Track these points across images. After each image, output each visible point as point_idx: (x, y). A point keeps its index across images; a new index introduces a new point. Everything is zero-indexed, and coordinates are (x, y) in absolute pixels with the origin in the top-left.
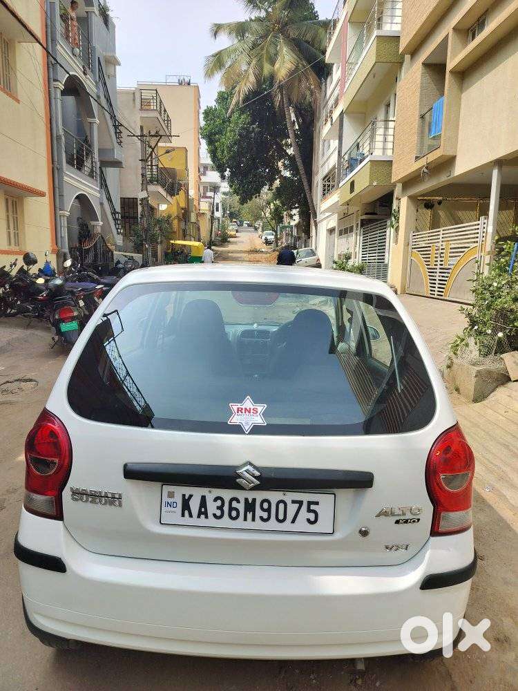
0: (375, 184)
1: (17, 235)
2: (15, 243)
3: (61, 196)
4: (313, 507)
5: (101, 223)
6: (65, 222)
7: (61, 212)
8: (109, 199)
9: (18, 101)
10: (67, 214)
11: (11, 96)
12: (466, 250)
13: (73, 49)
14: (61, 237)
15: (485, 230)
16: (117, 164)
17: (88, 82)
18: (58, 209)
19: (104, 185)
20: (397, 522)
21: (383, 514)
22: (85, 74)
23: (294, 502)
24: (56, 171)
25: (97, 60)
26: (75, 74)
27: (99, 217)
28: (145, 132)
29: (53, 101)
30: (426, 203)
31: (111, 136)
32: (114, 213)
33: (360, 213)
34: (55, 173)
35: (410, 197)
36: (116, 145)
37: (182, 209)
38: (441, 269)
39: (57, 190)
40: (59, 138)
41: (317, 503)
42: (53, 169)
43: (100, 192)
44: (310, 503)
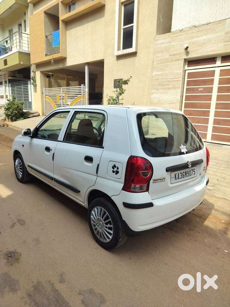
0: (22, 63)
12: (76, 97)
15: (84, 90)
23: (192, 170)
30: (47, 75)
33: (7, 75)
35: (41, 72)
38: (63, 105)
41: (195, 169)
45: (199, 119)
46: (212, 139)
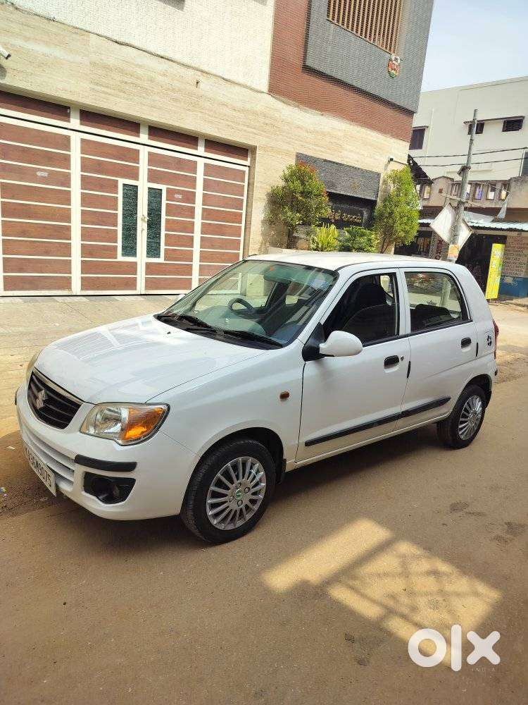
45: (46, 245)
46: (84, 287)
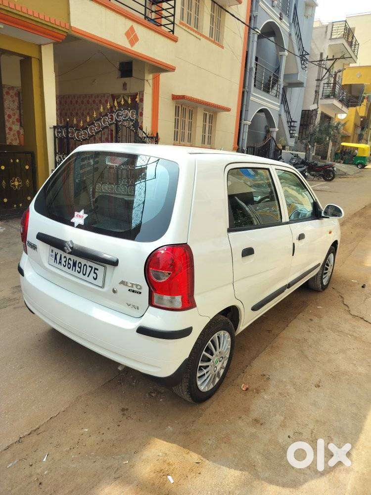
1: (210, 138)
2: (208, 142)
3: (247, 110)
4: (96, 271)
5: (277, 129)
6: (246, 129)
7: (245, 122)
8: (288, 112)
9: (223, 47)
10: (249, 123)
11: (218, 45)
13: (273, 2)
14: (243, 139)
16: (300, 84)
17: (283, 25)
18: (243, 120)
19: (284, 101)
20: (129, 290)
21: (123, 283)
22: (281, 19)
23: (90, 266)
24: (246, 93)
25: (293, 6)
26: (271, 20)
27: (276, 125)
28: (324, 57)
29: (251, 44)
31: (297, 63)
32: (290, 121)
34: (244, 94)
36: (300, 69)
37: (362, 117)
39: (244, 106)
40: (251, 69)
41: (97, 270)
42: (243, 92)
43: (280, 107)
44: (95, 269)
